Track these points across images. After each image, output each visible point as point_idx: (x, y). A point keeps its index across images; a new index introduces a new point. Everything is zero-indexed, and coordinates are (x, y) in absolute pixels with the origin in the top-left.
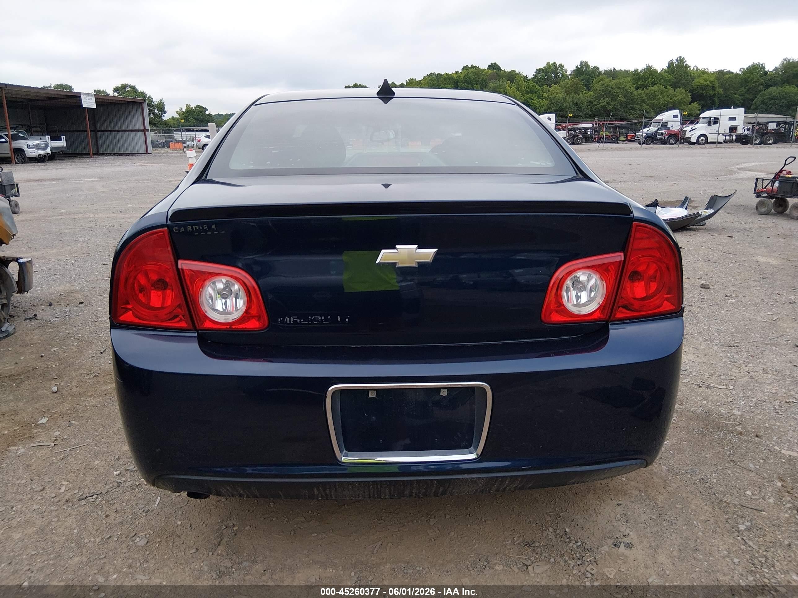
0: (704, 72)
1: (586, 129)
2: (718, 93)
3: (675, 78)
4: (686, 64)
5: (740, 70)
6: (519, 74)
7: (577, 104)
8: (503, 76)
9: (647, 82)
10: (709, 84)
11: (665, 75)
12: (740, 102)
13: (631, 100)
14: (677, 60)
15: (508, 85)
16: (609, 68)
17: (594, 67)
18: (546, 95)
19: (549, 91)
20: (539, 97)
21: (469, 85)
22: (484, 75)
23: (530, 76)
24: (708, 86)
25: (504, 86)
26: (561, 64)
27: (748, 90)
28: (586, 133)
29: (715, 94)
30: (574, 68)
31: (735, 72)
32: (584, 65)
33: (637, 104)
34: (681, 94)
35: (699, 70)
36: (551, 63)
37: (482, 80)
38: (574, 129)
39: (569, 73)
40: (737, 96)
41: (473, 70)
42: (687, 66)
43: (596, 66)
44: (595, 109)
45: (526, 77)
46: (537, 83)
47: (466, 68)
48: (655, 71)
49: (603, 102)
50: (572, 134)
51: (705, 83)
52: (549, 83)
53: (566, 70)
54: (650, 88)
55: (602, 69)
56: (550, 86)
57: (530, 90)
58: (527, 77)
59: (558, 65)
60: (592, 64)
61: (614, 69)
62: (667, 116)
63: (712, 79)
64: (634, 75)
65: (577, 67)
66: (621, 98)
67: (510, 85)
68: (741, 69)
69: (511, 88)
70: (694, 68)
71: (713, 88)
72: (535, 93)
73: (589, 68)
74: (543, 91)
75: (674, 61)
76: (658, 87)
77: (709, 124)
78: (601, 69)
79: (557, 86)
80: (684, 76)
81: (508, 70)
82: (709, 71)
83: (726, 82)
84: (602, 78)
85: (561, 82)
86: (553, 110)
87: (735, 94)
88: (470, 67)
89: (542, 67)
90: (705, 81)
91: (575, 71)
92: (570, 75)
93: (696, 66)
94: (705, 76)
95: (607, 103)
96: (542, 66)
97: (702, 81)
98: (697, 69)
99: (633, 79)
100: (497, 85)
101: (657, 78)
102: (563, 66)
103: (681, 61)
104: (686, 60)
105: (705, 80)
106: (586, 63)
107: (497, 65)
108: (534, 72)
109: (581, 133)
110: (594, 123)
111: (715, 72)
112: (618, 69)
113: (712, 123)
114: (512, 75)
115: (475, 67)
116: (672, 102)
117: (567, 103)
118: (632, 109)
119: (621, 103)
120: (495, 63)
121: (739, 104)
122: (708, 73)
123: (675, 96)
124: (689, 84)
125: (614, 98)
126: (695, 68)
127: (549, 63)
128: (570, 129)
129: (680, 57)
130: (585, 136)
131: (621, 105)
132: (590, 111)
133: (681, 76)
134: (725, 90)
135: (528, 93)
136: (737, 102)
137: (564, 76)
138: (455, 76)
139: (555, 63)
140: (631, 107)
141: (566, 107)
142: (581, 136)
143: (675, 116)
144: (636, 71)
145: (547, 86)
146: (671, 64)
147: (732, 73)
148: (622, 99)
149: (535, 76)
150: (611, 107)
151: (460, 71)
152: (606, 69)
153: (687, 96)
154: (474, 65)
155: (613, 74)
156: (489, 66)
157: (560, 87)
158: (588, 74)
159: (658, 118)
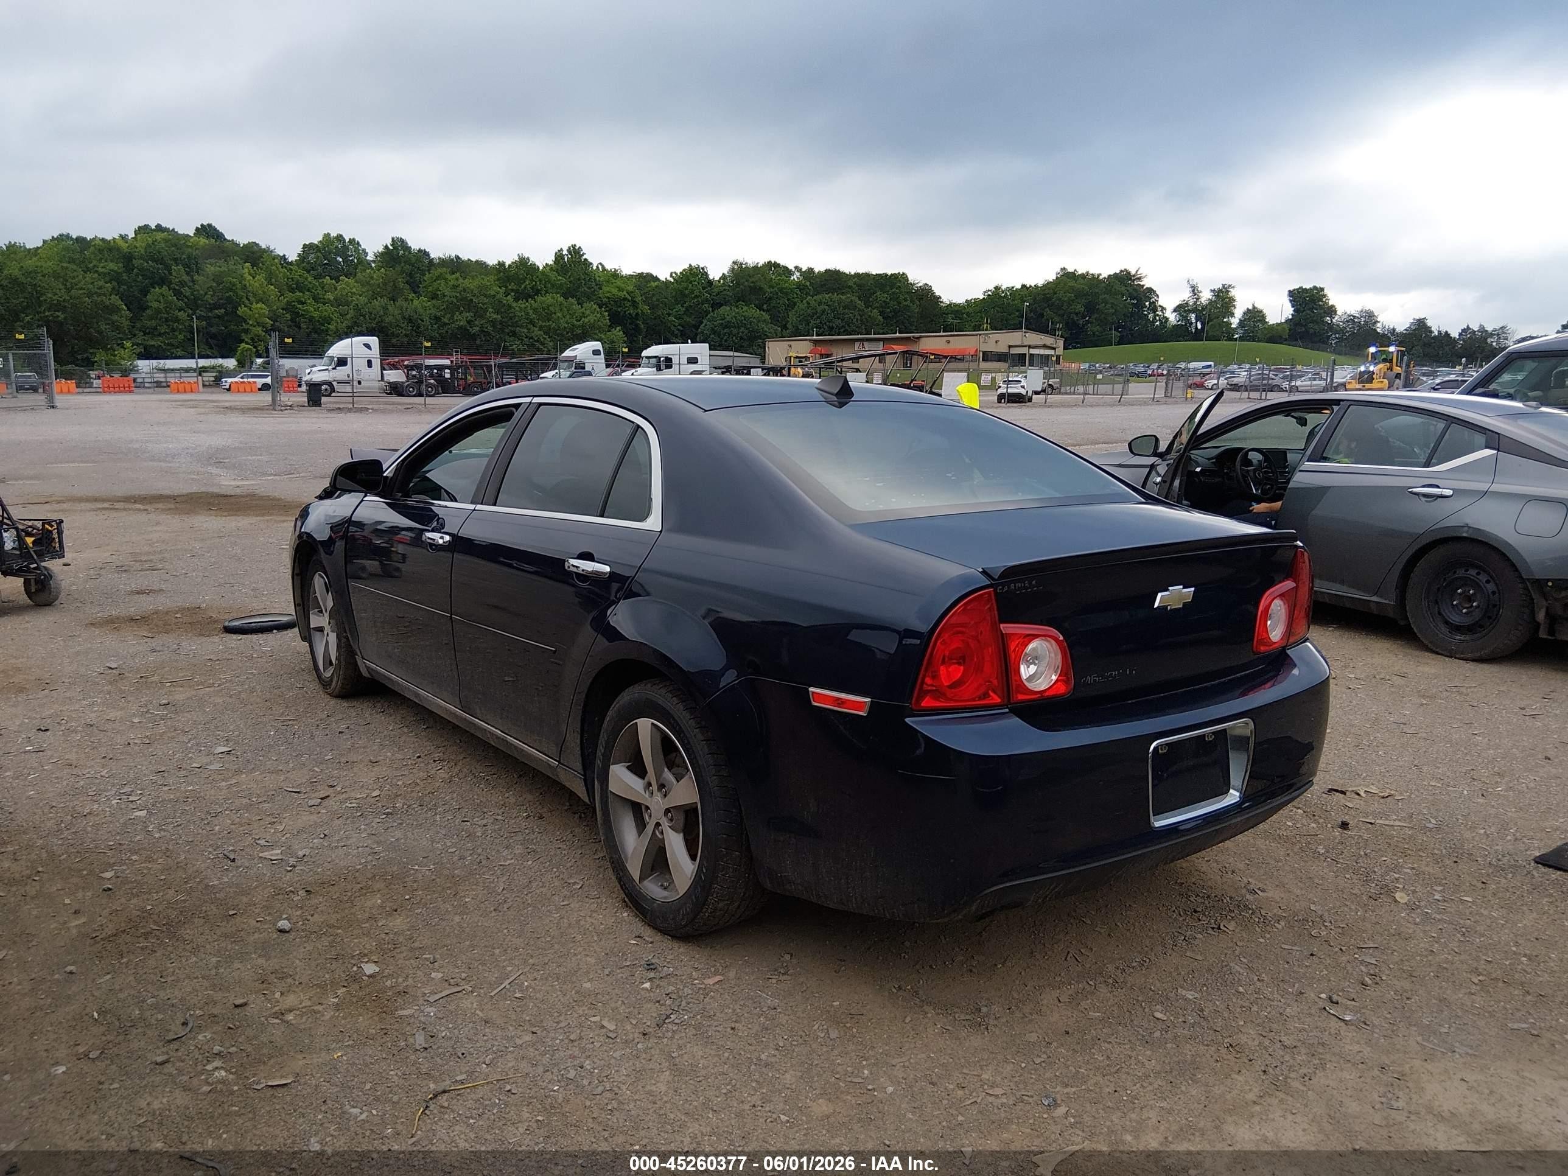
0: (615, 275)
1: (441, 368)
2: (643, 313)
3: (571, 282)
4: (586, 260)
5: (671, 276)
6: (268, 251)
7: (410, 321)
8: (236, 253)
9: (523, 286)
10: (627, 296)
11: (553, 276)
12: (678, 330)
13: (511, 318)
14: (569, 250)
15: (246, 270)
16: (447, 255)
17: (420, 251)
18: (330, 296)
19: (336, 289)
20: (316, 299)
21: (160, 266)
22: (191, 247)
23: (293, 257)
24: (625, 299)
25: (238, 272)
26: (354, 240)
27: (687, 310)
28: (441, 376)
29: (637, 314)
30: (381, 249)
31: (662, 278)
32: (399, 244)
33: (521, 326)
34: (592, 313)
35: (607, 270)
36: (334, 234)
37: (189, 257)
38: (418, 367)
39: (370, 257)
40: (672, 318)
41: (160, 236)
42: (587, 263)
43: (423, 248)
44: (447, 332)
45: (284, 257)
46: (308, 272)
47: (143, 230)
48: (534, 268)
49: (461, 319)
50: (414, 376)
51: (621, 294)
52: (336, 274)
53: (364, 250)
54: (539, 298)
55: (435, 254)
56: (337, 280)
57: (297, 284)
58: (285, 259)
59: (347, 240)
60: (415, 245)
61: (457, 257)
62: (582, 351)
63: (630, 288)
64: (499, 271)
65: (386, 247)
66: (491, 315)
67: (252, 271)
68: (671, 274)
69: (254, 278)
70: (597, 267)
71: (634, 304)
72: (308, 291)
73: (410, 252)
74: (323, 288)
75: (565, 252)
76: (553, 298)
77: (659, 369)
78: (432, 256)
79: (351, 281)
80: (584, 280)
81: (242, 240)
82: (624, 273)
83: (653, 295)
84: (441, 274)
85: (359, 274)
86: (364, 329)
87: (669, 315)
88: (153, 227)
89: (316, 242)
90: (619, 291)
91: (382, 254)
92: (374, 261)
93: (601, 264)
94: (619, 283)
95: (469, 322)
96: (316, 239)
97: (615, 291)
98: (604, 269)
99: (498, 280)
100: (221, 270)
101: (540, 281)
102: (358, 243)
103: (575, 251)
104: (584, 251)
105: (620, 289)
106: (402, 241)
107: (215, 229)
108: (299, 250)
109: (432, 376)
110: (454, 359)
111: (631, 276)
112: (464, 257)
113: (663, 367)
114: (253, 253)
115: (166, 230)
116: (579, 326)
117: (391, 318)
118: (514, 334)
119: (493, 323)
120: (210, 225)
121: (676, 332)
122: (622, 276)
123: (584, 316)
124: (595, 295)
125: (480, 313)
126: (600, 267)
127: (329, 234)
128: (410, 368)
129: (574, 246)
130: (440, 381)
131: (494, 326)
132: (438, 335)
133: (579, 280)
134: (653, 307)
135: (292, 290)
136: (673, 328)
137: (362, 262)
138: (122, 243)
139: (341, 236)
140: (511, 331)
141: (390, 323)
142: (432, 381)
143: (596, 352)
144: (501, 264)
145: (331, 279)
146: (559, 256)
147: (656, 279)
148: (495, 316)
149: (302, 258)
150: (476, 329)
151: (131, 235)
152: (442, 256)
153: (604, 316)
154: (164, 226)
155: (456, 266)
156: (197, 229)
157: (356, 282)
158: (408, 262)
159: (568, 353)
